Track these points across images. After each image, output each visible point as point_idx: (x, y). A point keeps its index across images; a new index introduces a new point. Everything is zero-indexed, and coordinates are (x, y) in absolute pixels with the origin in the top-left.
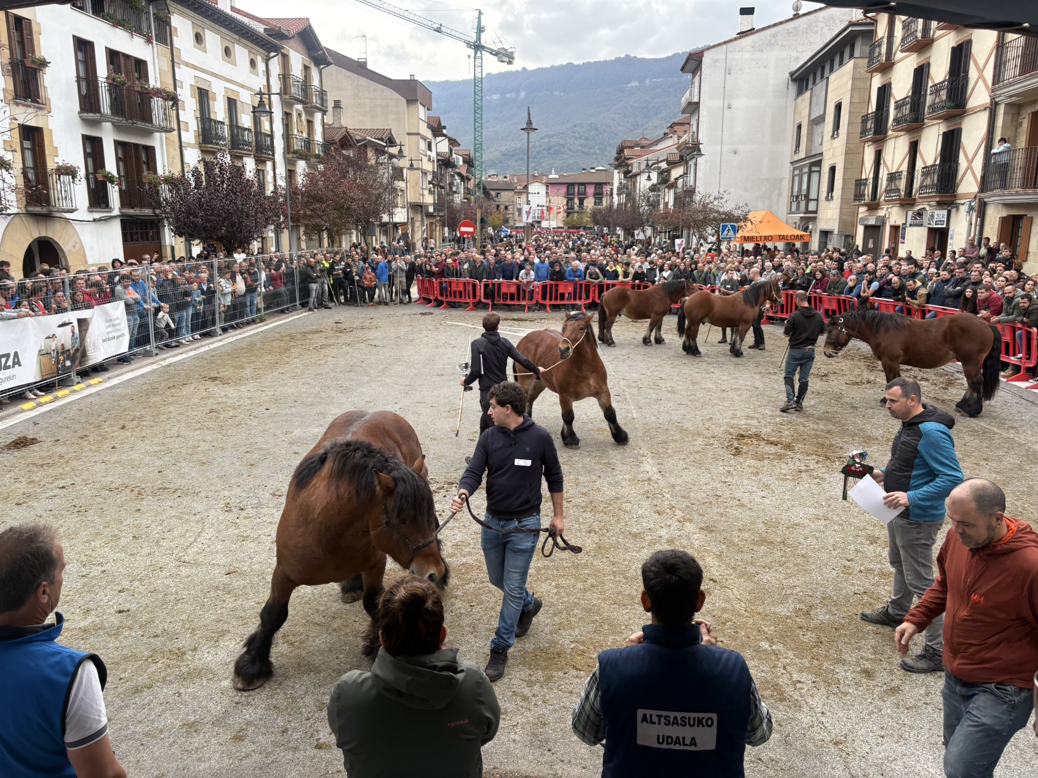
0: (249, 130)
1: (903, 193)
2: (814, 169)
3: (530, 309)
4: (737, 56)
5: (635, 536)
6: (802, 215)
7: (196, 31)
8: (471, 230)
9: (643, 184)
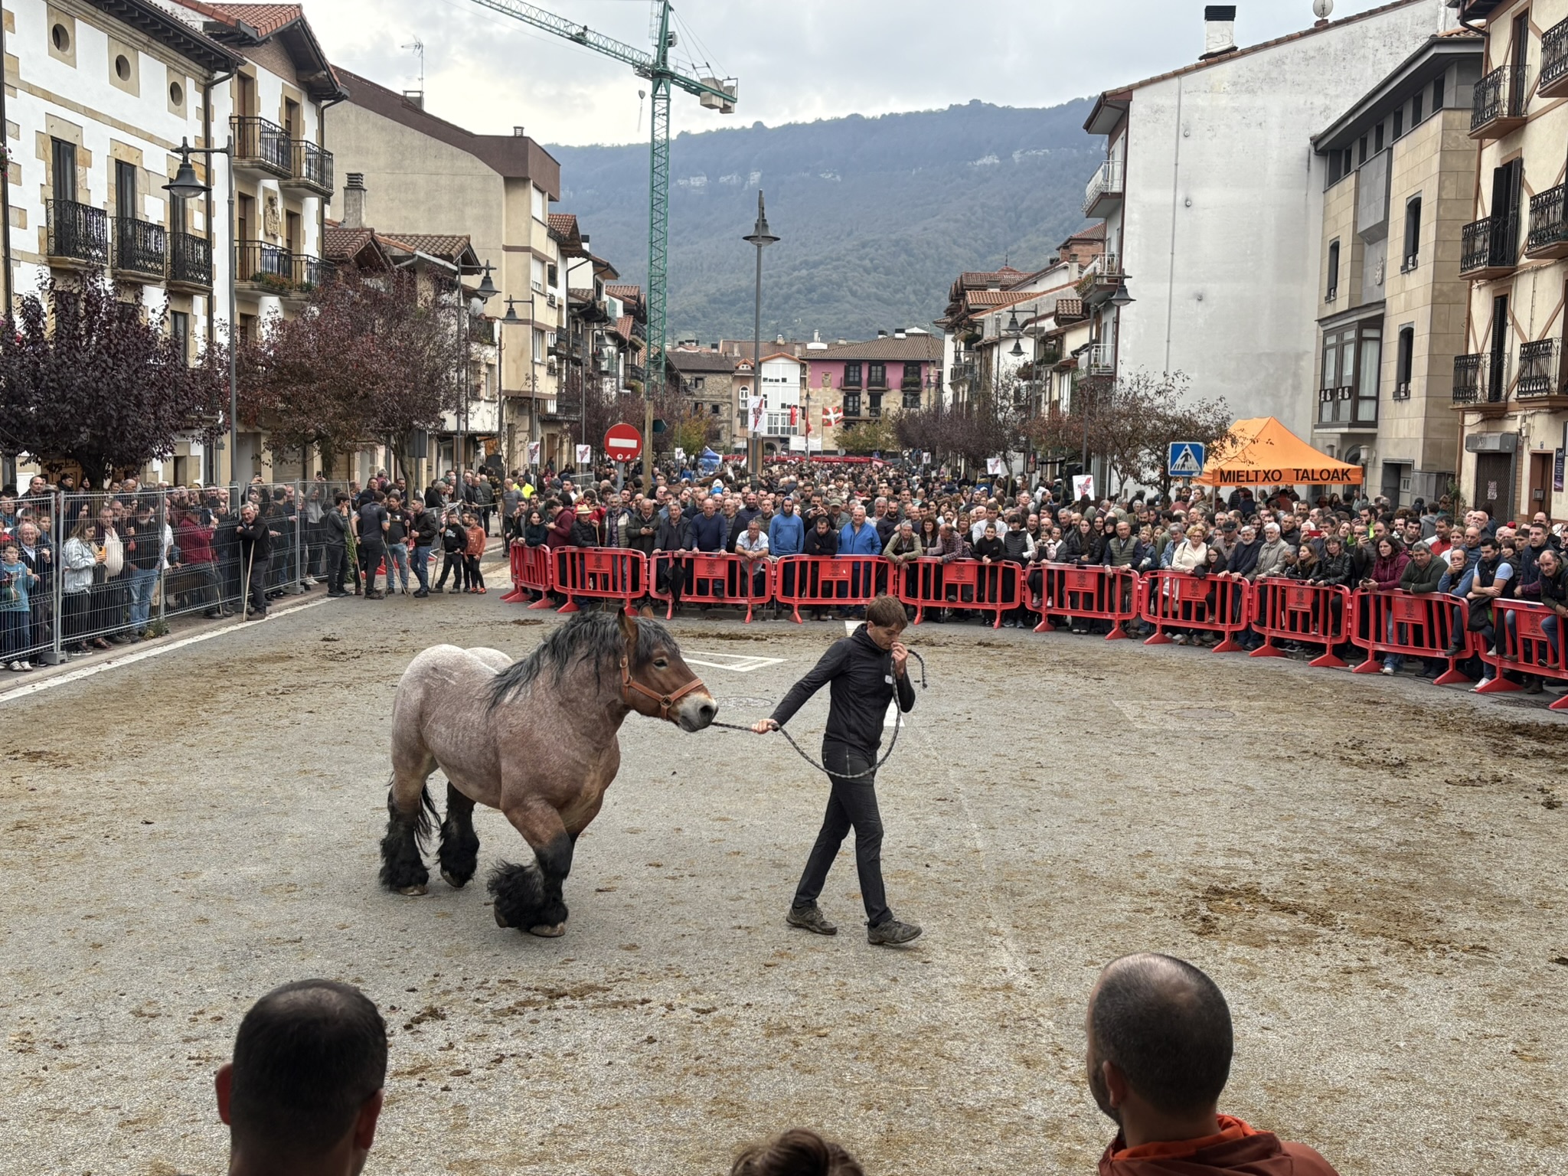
0: (160, 229)
1: (1555, 386)
2: (1367, 333)
3: (756, 615)
4: (1201, 101)
5: (971, 1115)
6: (1346, 430)
7: (55, 22)
8: (632, 444)
9: (1006, 361)
